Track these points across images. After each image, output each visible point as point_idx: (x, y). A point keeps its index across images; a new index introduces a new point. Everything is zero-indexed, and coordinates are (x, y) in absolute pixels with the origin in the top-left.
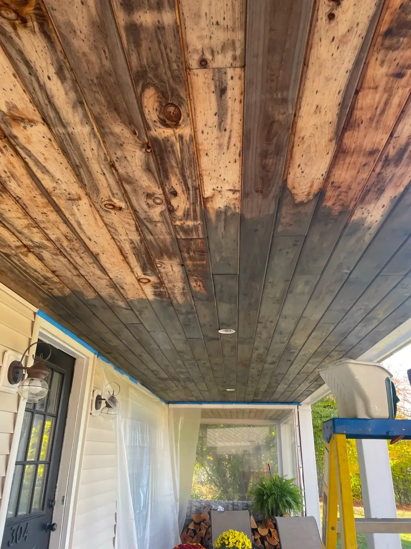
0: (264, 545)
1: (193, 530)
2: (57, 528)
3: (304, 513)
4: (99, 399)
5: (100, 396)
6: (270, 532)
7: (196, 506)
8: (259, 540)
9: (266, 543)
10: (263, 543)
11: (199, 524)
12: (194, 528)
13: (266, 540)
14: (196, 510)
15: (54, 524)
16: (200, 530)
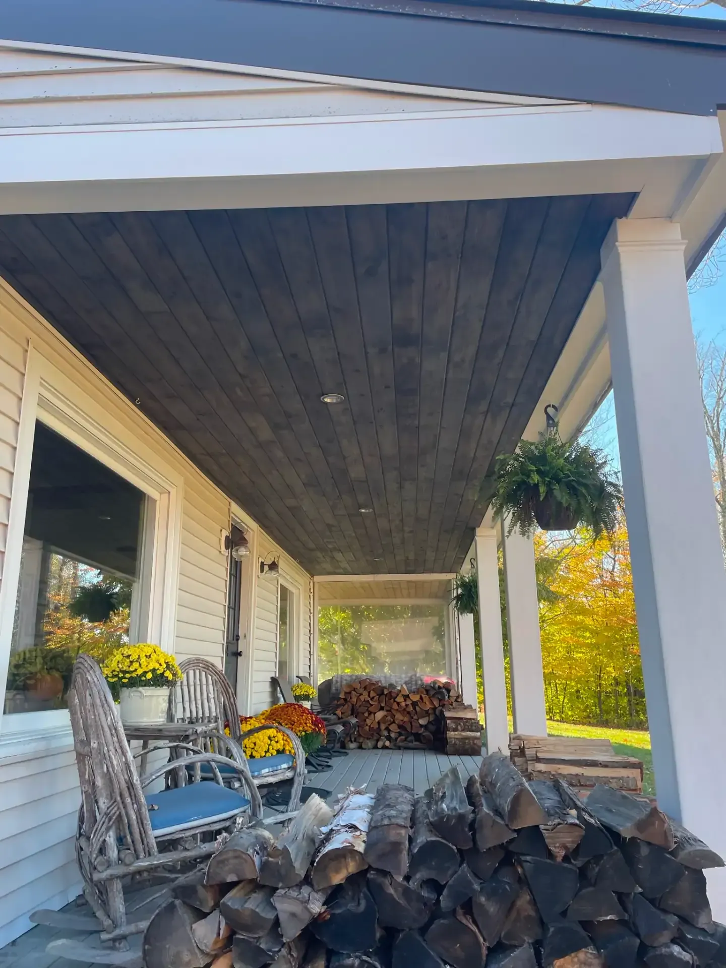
0: (416, 710)
1: (343, 699)
2: (243, 654)
3: (460, 684)
4: (262, 564)
5: (263, 562)
6: (421, 698)
7: (346, 680)
8: (410, 706)
9: (418, 709)
10: (415, 709)
11: (350, 693)
12: (344, 697)
13: (418, 705)
14: (346, 683)
15: (241, 652)
16: (351, 698)
